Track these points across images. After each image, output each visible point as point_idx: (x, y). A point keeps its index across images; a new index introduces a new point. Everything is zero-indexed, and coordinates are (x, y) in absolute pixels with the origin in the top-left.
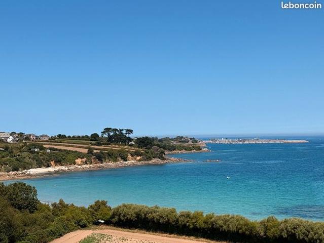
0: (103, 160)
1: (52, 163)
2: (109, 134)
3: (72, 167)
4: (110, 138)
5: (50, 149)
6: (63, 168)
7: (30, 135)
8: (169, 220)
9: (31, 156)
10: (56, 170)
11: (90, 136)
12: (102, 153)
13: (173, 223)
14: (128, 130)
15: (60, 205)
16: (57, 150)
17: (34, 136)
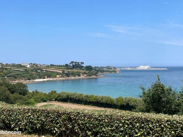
0: (69, 76)
1: (46, 77)
2: (73, 64)
3: (55, 79)
4: (73, 66)
5: (45, 71)
6: (51, 79)
7: (38, 64)
8: (79, 98)
9: (37, 74)
10: (47, 80)
11: (64, 65)
12: (69, 73)
13: (81, 100)
14: (81, 63)
15: (35, 92)
16: (48, 71)
17: (39, 65)
